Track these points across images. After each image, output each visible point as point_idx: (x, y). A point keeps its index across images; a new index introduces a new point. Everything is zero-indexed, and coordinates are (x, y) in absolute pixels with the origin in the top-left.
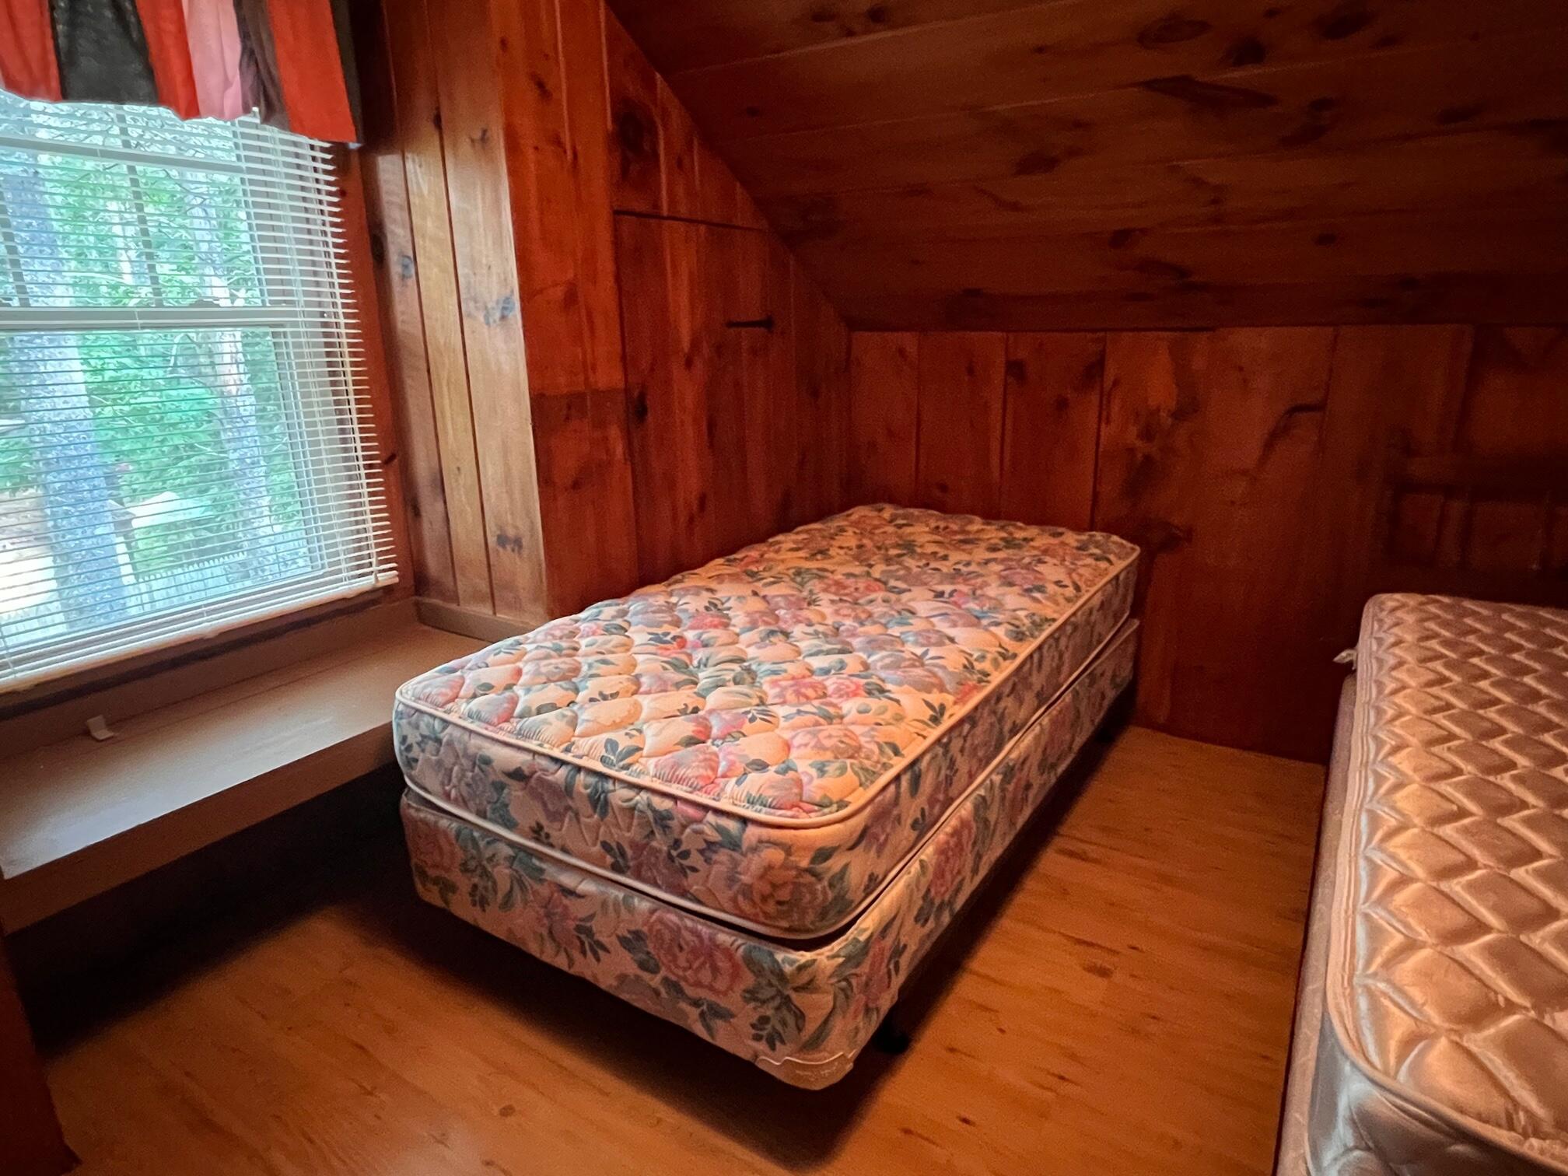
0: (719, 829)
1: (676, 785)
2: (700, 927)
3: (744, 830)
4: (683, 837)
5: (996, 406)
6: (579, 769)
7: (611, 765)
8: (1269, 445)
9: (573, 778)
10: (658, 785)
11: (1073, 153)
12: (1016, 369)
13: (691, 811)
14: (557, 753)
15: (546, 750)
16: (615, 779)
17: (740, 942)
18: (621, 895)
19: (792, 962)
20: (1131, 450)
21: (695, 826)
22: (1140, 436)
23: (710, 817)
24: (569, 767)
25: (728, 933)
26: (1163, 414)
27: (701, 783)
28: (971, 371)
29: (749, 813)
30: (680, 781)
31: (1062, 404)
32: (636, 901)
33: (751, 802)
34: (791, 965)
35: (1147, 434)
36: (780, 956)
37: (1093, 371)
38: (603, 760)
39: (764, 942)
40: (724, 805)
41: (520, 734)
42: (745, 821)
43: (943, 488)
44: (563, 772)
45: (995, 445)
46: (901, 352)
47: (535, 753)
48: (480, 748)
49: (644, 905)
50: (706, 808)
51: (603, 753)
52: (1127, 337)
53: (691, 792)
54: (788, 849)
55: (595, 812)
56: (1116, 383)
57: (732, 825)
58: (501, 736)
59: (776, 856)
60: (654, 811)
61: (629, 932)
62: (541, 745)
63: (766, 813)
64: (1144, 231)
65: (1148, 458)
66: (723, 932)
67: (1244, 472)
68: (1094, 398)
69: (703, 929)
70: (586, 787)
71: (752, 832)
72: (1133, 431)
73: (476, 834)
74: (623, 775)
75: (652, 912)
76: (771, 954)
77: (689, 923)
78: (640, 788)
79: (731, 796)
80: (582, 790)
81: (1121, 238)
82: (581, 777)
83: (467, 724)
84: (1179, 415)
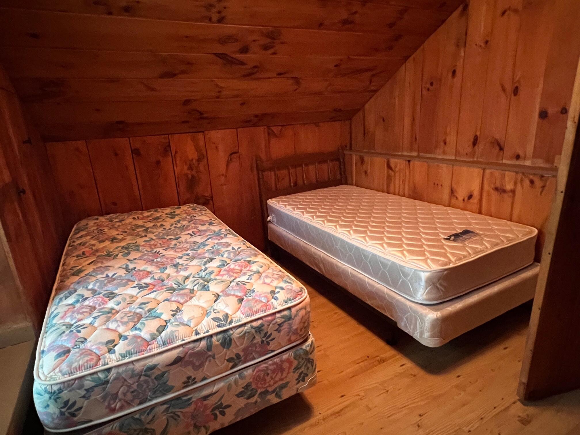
0: (282, 317)
1: (256, 315)
2: (275, 360)
3: (291, 311)
4: (268, 330)
5: (132, 168)
6: (211, 336)
7: (224, 325)
8: (227, 166)
9: (211, 341)
10: (250, 319)
11: (183, 72)
12: (136, 152)
13: (270, 318)
14: (195, 337)
15: (188, 340)
16: (231, 329)
17: (290, 353)
18: (237, 376)
19: (308, 346)
20: (187, 175)
21: (273, 322)
22: (188, 169)
23: (278, 315)
24: (206, 339)
25: (285, 354)
26: (194, 161)
27: (265, 308)
28: (116, 155)
29: (289, 305)
30: (257, 312)
31: (158, 162)
32: (245, 373)
33: (286, 302)
34: (308, 347)
35: (190, 168)
36: (304, 347)
37: (167, 149)
38: (219, 326)
39: (297, 347)
40: (280, 308)
41: (164, 344)
42: (289, 308)
43: (115, 204)
44: (203, 343)
45: (134, 183)
46: (77, 149)
47: (182, 345)
48: (145, 365)
49: (250, 371)
50: (274, 314)
51: (217, 324)
52: (176, 136)
53: (265, 312)
54: (305, 308)
55: (224, 348)
56: (176, 152)
57: (286, 313)
58: (155, 351)
59: (303, 312)
60: (255, 328)
61: (243, 388)
62: (183, 340)
63: (294, 302)
64: (194, 100)
65: (193, 177)
66: (284, 355)
67: (223, 175)
68: (170, 159)
69: (277, 360)
70: (218, 341)
71: (294, 310)
72: (186, 167)
73: (137, 416)
74: (233, 325)
75: (253, 371)
76: (301, 349)
77: (270, 362)
78: (244, 325)
79: (278, 305)
80: (217, 343)
81: (187, 102)
82: (214, 339)
83: (126, 360)
84: (199, 160)
